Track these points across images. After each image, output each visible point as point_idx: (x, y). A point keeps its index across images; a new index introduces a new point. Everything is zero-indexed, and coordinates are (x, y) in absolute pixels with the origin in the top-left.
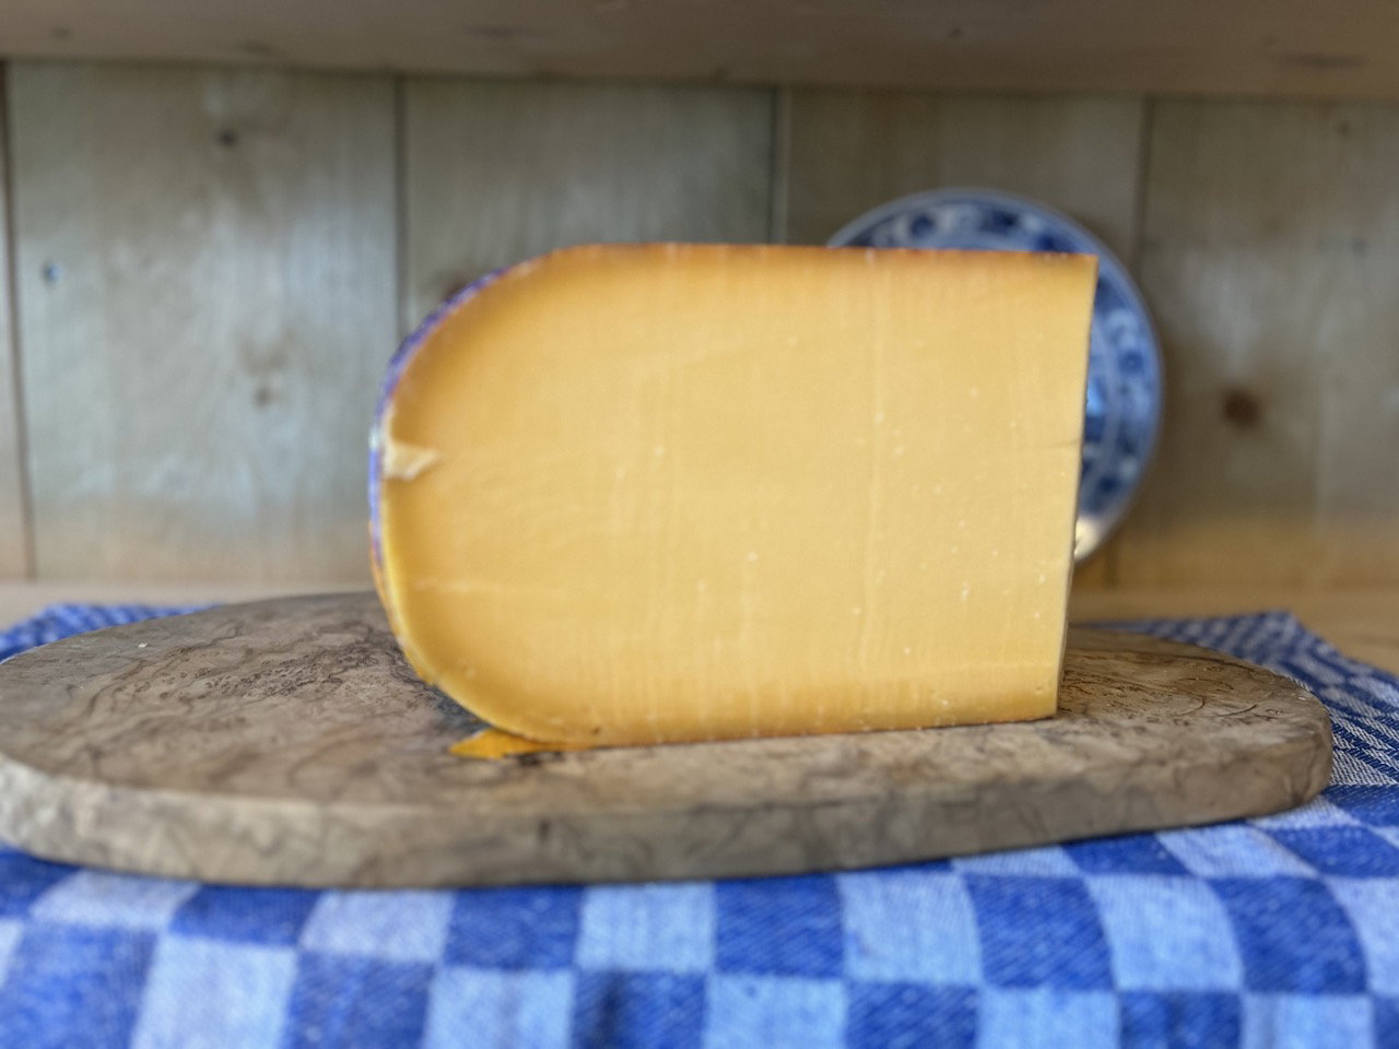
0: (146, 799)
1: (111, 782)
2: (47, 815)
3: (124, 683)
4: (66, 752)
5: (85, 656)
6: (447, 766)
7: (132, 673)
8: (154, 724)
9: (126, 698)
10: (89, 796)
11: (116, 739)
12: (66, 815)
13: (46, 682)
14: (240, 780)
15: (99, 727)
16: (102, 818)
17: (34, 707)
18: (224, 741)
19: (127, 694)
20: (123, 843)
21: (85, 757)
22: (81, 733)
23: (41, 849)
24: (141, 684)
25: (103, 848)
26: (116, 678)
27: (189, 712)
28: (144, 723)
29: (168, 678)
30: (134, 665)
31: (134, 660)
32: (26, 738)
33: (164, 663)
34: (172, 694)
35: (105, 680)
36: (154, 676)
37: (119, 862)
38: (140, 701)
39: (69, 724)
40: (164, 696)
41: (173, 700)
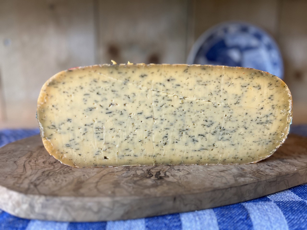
0: (58, 200)
1: (45, 195)
2: (25, 206)
3: (30, 159)
4: (25, 185)
5: (14, 151)
6: (138, 180)
7: (31, 156)
8: (47, 173)
9: (33, 164)
10: (39, 201)
11: (38, 179)
12: (32, 206)
13: (7, 161)
14: (82, 191)
15: (31, 175)
16: (44, 206)
17: (7, 170)
18: (70, 177)
19: (33, 163)
20: (50, 212)
21: (32, 186)
22: (26, 178)
23: (22, 216)
24: (35, 159)
25: (45, 215)
26: (27, 158)
27: (54, 168)
28: (43, 172)
29: (42, 157)
30: (29, 153)
31: (29, 151)
32: (11, 181)
33: (37, 152)
34: (46, 162)
35: (24, 159)
36: (37, 156)
37: (50, 218)
38: (38, 165)
39: (21, 175)
40: (44, 162)
41: (47, 164)
